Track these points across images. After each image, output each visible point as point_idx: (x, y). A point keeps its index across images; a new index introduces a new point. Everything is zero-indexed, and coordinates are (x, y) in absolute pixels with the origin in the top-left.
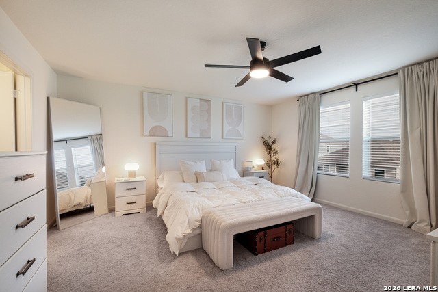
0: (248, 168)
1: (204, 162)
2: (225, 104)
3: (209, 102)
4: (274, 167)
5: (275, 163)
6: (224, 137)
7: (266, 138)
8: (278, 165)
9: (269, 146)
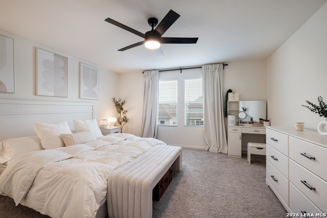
0: (104, 125)
1: (67, 123)
2: (82, 65)
3: (65, 59)
4: (123, 123)
5: (124, 120)
6: (82, 97)
7: (117, 100)
8: (126, 121)
9: (119, 106)
